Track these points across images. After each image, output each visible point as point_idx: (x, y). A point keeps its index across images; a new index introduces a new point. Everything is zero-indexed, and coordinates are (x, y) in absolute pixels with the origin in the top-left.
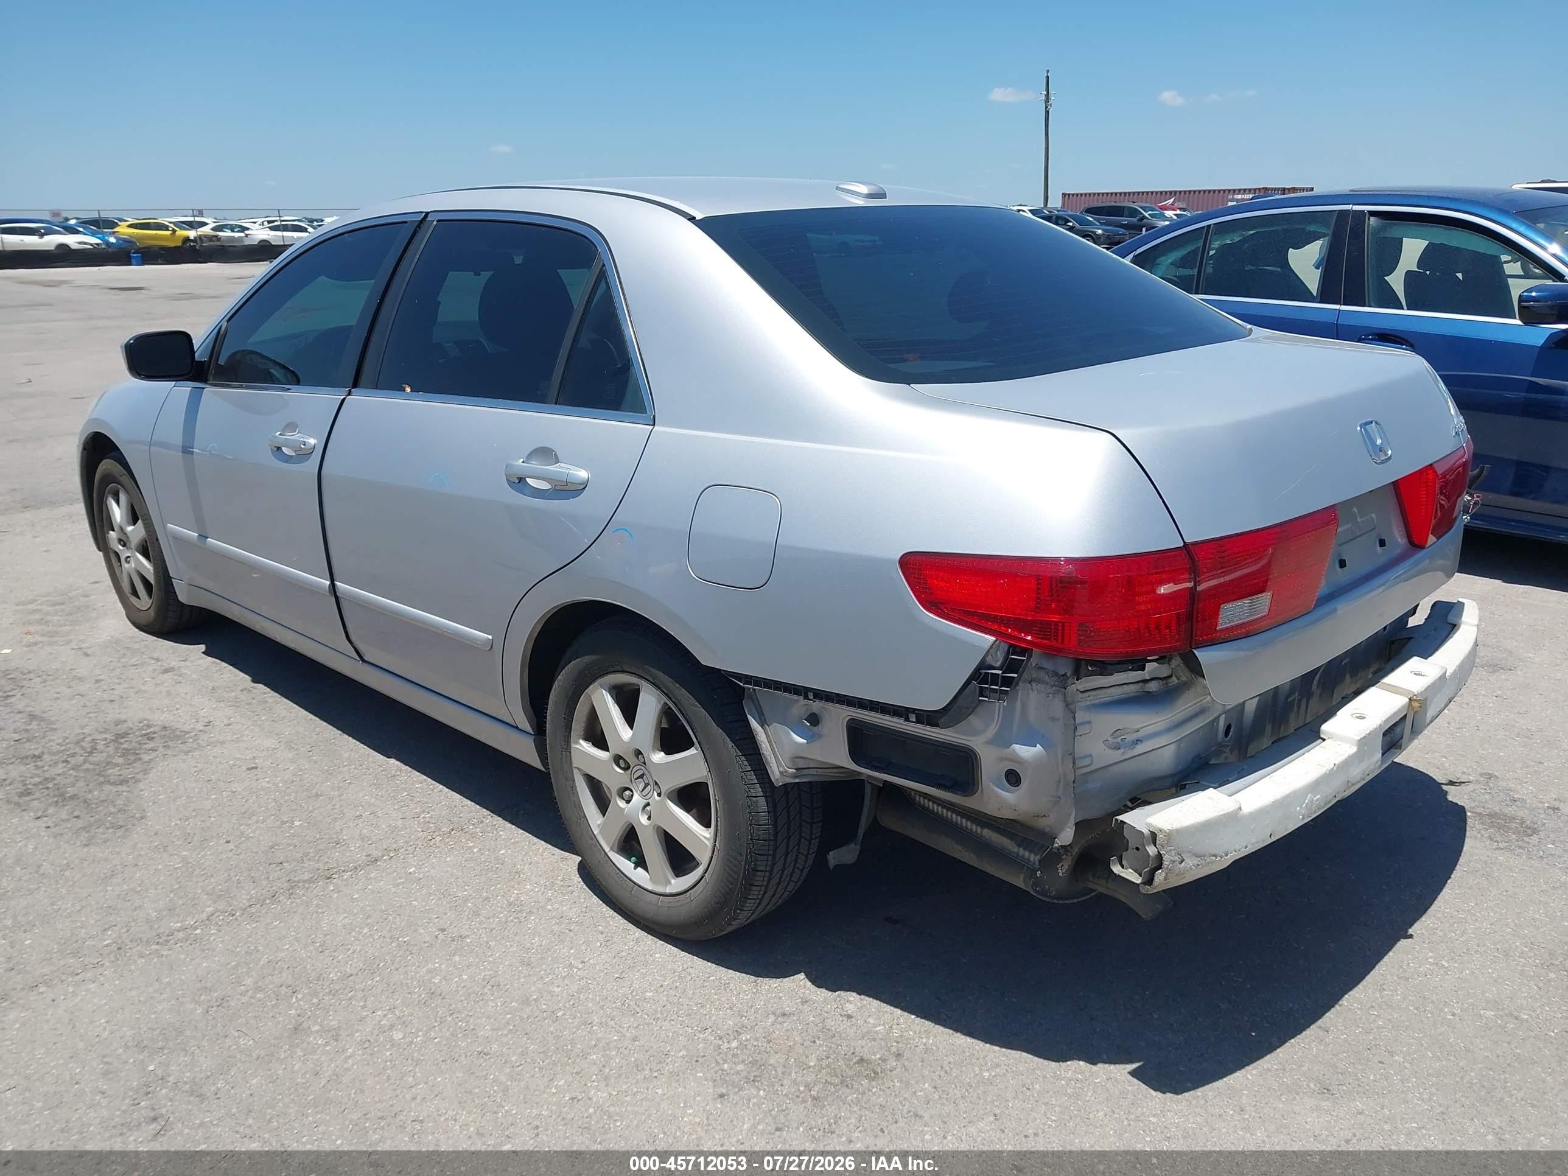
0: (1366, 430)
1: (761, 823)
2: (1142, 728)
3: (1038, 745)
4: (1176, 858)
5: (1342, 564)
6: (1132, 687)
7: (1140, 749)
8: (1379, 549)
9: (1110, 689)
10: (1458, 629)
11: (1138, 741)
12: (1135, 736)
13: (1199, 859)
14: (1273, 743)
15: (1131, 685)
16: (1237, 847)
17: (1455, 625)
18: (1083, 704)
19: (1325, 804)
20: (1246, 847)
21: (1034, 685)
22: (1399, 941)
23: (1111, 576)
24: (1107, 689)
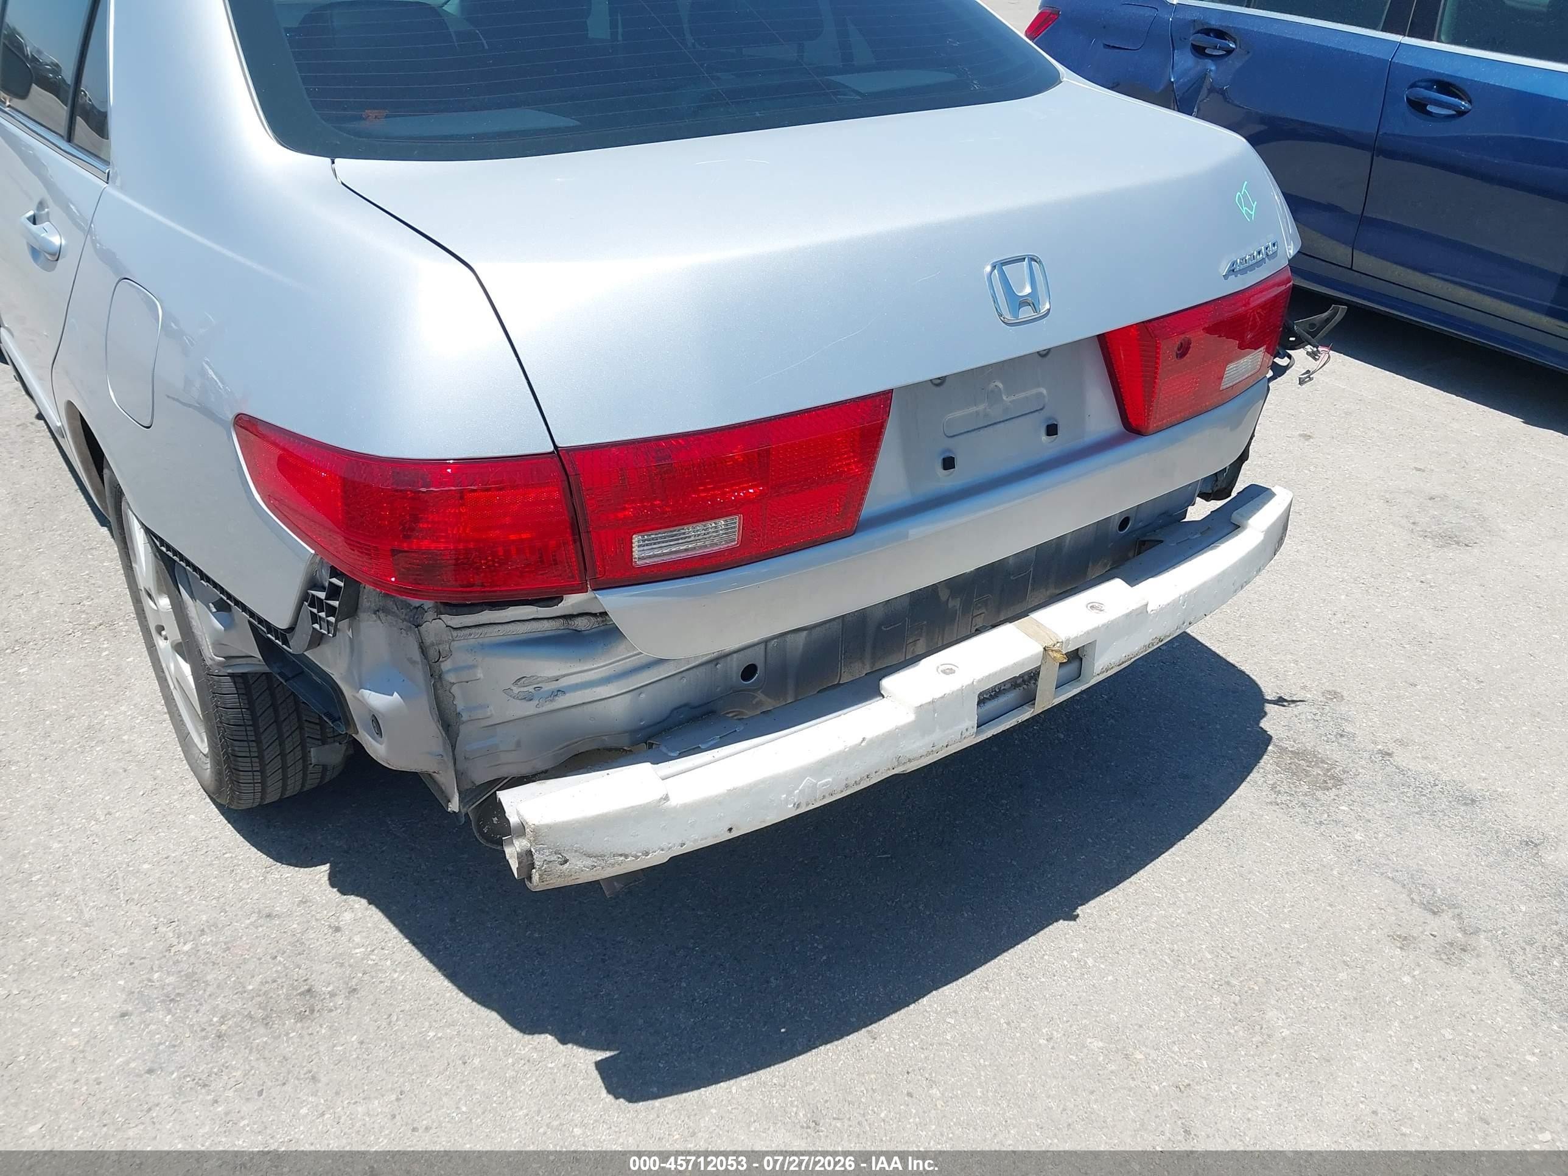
0: (1002, 274)
1: (228, 706)
2: (564, 676)
3: (395, 693)
4: (554, 858)
5: (949, 463)
6: (546, 625)
7: (563, 701)
8: (1044, 438)
9: (505, 626)
10: (1242, 531)
11: (561, 691)
12: (554, 686)
13: (595, 860)
14: (818, 692)
15: (545, 622)
16: (664, 844)
17: (1239, 527)
18: (463, 643)
19: (847, 786)
20: (682, 845)
21: (382, 615)
22: (1057, 921)
23: (424, 490)
24: (500, 626)
